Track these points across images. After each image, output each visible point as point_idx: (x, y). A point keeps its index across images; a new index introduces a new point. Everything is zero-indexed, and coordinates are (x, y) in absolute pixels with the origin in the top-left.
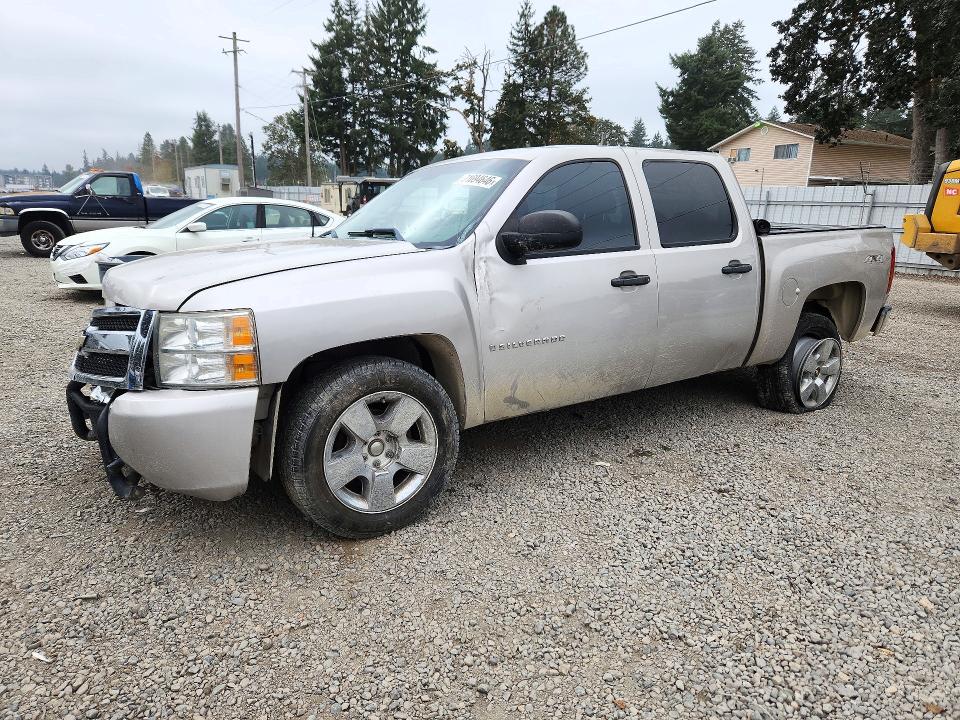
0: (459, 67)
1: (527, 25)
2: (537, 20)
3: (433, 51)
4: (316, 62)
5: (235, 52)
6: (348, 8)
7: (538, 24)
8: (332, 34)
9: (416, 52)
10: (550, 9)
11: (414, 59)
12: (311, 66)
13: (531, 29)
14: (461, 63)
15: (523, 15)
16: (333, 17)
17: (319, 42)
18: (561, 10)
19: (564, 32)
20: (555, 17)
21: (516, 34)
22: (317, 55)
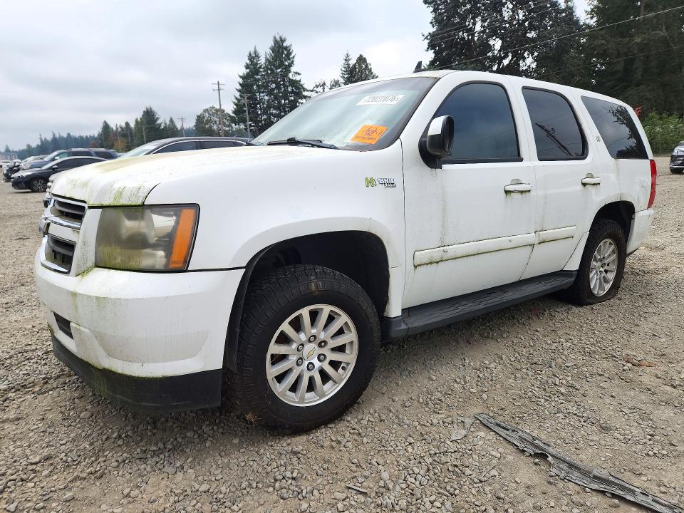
0: (317, 86)
1: (348, 65)
2: (353, 62)
3: (299, 74)
4: (240, 84)
5: (219, 90)
6: (254, 55)
7: (354, 63)
8: (248, 70)
9: (291, 75)
10: (358, 56)
11: (290, 79)
12: (239, 87)
13: (351, 66)
14: (318, 84)
15: (346, 60)
16: (248, 62)
17: (241, 74)
18: (364, 56)
19: (367, 66)
20: (361, 60)
21: (344, 69)
22: (241, 81)
